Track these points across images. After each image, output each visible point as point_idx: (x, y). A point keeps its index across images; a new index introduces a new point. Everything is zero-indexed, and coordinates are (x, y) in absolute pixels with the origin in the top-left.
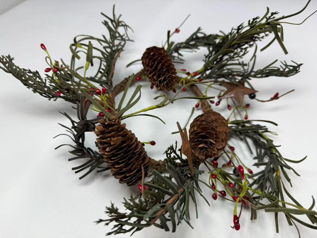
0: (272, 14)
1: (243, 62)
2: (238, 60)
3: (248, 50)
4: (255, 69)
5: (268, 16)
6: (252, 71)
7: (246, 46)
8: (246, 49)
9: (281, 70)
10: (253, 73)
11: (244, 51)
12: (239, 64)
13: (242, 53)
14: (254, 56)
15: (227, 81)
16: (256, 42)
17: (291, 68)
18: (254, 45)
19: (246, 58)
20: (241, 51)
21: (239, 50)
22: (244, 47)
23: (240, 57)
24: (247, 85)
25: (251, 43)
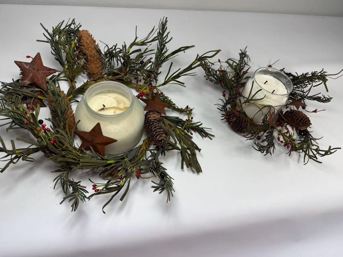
0: (324, 72)
2: (301, 89)
3: (308, 85)
4: (308, 95)
5: (322, 72)
6: (306, 96)
7: (307, 83)
8: (306, 85)
11: (305, 85)
12: (302, 91)
13: (304, 86)
14: (310, 89)
16: (313, 83)
19: (306, 89)
20: (304, 85)
21: (303, 85)
22: (306, 84)
23: (303, 88)
24: (302, 102)
25: (310, 83)
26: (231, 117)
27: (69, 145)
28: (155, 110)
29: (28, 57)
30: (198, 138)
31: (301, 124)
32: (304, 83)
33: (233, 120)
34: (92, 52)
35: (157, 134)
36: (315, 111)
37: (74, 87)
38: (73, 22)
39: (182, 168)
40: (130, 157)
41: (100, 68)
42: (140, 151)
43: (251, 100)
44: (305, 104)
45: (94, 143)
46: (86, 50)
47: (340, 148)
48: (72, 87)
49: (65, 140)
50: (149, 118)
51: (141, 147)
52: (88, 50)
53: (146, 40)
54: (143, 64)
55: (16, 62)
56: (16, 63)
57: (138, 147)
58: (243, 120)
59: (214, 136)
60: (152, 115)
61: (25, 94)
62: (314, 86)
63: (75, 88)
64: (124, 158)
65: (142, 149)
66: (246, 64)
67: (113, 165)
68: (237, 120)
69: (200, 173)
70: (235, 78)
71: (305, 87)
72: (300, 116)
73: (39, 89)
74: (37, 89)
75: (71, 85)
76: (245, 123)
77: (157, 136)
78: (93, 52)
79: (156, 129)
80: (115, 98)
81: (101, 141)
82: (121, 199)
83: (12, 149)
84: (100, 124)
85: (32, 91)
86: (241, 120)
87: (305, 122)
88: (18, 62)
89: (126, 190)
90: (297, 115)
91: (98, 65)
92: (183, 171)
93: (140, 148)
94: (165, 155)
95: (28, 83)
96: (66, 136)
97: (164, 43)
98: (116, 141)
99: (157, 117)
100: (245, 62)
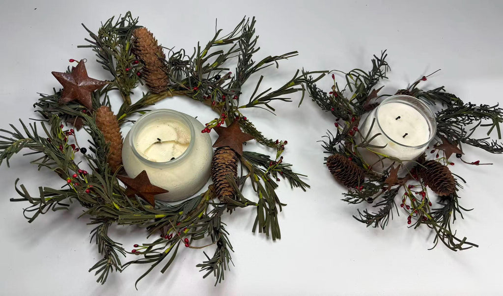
0: (499, 109)
1: (464, 129)
2: (462, 126)
3: (473, 121)
4: (471, 138)
5: (496, 108)
6: (468, 137)
7: (473, 118)
8: (472, 120)
9: (491, 145)
10: (468, 140)
11: (470, 121)
12: (461, 129)
13: (467, 122)
14: (474, 129)
15: (446, 136)
16: (482, 119)
17: (499, 148)
18: (480, 120)
19: (467, 128)
20: (467, 120)
21: (467, 118)
22: (471, 118)
23: (465, 124)
24: (458, 146)
25: (478, 118)
26: (335, 167)
27: (107, 197)
28: (228, 146)
29: (72, 61)
30: (286, 186)
31: (440, 188)
32: (468, 116)
33: (337, 171)
34: (151, 59)
35: (221, 187)
36: (477, 163)
37: (129, 103)
38: (129, 14)
39: (254, 231)
40: (187, 210)
41: (162, 80)
42: (202, 202)
43: (368, 145)
44: (461, 151)
45: (140, 192)
46: (143, 56)
47: (477, 246)
48: (126, 102)
49: (102, 191)
50: (217, 161)
51: (204, 195)
52: (146, 56)
53: (231, 37)
54: (220, 80)
55: (53, 73)
56: (54, 75)
57: (199, 196)
58: (351, 171)
59: (309, 186)
60: (222, 155)
61: (66, 112)
62: (481, 125)
63: (131, 104)
64: (179, 211)
65: (204, 199)
66: (381, 76)
67: (162, 220)
68: (343, 170)
69: (277, 240)
70: (358, 100)
71: (468, 124)
72: (441, 176)
73: (83, 107)
74: (80, 106)
75: (125, 100)
76: (353, 177)
77: (221, 189)
78: (153, 59)
79: (221, 179)
80: (175, 129)
81: (148, 190)
82: (163, 271)
83: (39, 197)
84: (145, 172)
85: (75, 109)
86: (349, 172)
87: (445, 187)
88: (57, 72)
89: (171, 259)
90: (438, 173)
91: (160, 76)
92: (254, 234)
93: (203, 197)
94: (231, 212)
95: (69, 101)
96: (104, 183)
97: (250, 52)
98: (167, 191)
99: (227, 159)
100: (380, 72)
